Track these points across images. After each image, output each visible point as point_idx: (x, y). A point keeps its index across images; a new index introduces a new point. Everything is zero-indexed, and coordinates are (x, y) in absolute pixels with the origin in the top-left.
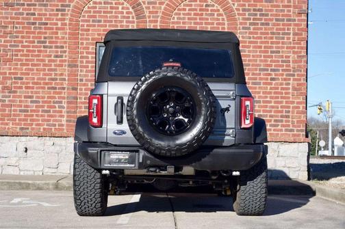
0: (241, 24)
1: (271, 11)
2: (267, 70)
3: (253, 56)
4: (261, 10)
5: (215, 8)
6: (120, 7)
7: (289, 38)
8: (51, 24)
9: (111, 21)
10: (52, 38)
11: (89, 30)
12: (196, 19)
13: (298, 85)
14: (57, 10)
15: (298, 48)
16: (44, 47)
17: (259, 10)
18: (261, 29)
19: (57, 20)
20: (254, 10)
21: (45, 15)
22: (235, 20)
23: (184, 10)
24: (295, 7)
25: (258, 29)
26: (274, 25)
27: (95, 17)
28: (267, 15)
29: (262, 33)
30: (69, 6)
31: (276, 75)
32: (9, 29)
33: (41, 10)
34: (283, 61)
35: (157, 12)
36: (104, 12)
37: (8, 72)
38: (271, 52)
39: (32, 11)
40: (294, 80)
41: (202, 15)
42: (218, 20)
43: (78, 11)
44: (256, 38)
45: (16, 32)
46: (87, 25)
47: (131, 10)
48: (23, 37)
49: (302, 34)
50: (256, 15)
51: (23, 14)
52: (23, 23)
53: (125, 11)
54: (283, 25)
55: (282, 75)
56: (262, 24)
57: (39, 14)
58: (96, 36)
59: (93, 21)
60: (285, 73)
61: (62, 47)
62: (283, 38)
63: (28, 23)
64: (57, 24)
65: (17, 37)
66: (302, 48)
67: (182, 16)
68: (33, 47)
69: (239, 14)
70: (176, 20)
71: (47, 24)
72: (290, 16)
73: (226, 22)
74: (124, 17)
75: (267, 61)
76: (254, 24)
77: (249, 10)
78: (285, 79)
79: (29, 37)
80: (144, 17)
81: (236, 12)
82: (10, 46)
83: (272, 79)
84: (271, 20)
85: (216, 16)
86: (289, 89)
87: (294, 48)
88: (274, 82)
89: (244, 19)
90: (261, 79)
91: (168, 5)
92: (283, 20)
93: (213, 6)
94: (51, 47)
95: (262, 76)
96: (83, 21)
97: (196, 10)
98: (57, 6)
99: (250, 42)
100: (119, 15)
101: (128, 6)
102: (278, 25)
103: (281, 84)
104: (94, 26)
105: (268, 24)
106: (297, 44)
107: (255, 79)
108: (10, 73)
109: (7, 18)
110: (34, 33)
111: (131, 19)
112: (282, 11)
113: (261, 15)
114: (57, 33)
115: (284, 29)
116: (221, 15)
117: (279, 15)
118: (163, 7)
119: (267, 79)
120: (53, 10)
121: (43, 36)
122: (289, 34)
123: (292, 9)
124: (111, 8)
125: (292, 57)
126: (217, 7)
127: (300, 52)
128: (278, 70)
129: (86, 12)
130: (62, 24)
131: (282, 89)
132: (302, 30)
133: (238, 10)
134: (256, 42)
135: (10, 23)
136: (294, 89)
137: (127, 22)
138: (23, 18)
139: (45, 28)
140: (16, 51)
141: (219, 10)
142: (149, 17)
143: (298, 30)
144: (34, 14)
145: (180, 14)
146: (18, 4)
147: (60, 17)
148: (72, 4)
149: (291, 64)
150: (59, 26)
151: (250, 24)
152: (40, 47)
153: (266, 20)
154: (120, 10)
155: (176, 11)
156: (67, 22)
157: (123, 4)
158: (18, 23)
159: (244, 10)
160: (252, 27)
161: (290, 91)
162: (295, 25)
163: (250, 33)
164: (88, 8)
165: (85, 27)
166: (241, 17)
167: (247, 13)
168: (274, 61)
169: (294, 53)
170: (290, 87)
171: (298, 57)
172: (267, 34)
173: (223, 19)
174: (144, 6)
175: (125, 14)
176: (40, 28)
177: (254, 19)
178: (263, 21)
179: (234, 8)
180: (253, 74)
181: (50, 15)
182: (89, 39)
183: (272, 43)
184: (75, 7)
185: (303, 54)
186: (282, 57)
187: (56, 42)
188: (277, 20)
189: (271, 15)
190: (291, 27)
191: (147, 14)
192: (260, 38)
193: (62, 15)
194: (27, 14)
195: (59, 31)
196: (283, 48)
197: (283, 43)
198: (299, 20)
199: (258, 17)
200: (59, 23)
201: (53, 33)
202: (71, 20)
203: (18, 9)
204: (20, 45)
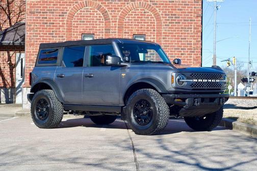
0: (164, 23)
1: (181, 15)
2: (179, 49)
3: (171, 41)
4: (176, 15)
5: (149, 14)
6: (95, 13)
7: (191, 31)
8: (56, 23)
9: (90, 22)
10: (57, 31)
11: (78, 27)
12: (138, 20)
13: (197, 57)
14: (60, 16)
15: (197, 36)
16: (52, 37)
17: (174, 15)
18: (176, 25)
19: (59, 21)
20: (172, 15)
21: (53, 18)
22: (161, 20)
23: (132, 15)
24: (195, 13)
25: (174, 26)
26: (183, 23)
27: (81, 19)
28: (179, 18)
29: (176, 28)
30: (66, 13)
31: (184, 52)
32: (32, 27)
33: (50, 15)
34: (188, 44)
35: (116, 16)
36: (86, 17)
37: (32, 51)
38: (181, 39)
39: (45, 16)
40: (194, 54)
41: (142, 17)
42: (151, 20)
43: (71, 16)
44: (173, 31)
45: (36, 28)
46: (77, 24)
47: (102, 15)
48: (40, 31)
49: (198, 28)
50: (172, 17)
51: (40, 18)
52: (40, 23)
53: (98, 16)
54: (188, 23)
55: (188, 52)
56: (176, 23)
57: (49, 18)
58: (82, 31)
59: (80, 22)
60: (189, 51)
61: (63, 37)
62: (188, 31)
63: (43, 23)
64: (59, 24)
65: (37, 31)
66: (199, 36)
67: (130, 18)
68: (46, 37)
69: (163, 17)
70: (127, 21)
71: (54, 23)
72: (192, 18)
73: (156, 22)
74: (98, 19)
75: (179, 44)
76: (172, 23)
77: (169, 15)
78: (189, 54)
79: (44, 31)
80: (109, 19)
81: (161, 16)
82: (33, 36)
83: (182, 54)
84: (181, 20)
85: (150, 19)
86: (191, 59)
87: (194, 36)
88: (183, 56)
89: (166, 20)
90: (175, 54)
91: (122, 12)
92: (188, 20)
93: (148, 12)
94: (56, 37)
95: (176, 53)
96: (74, 22)
97: (138, 15)
98: (60, 13)
99: (169, 33)
100: (95, 18)
101: (100, 13)
102: (185, 23)
103: (187, 57)
104: (81, 24)
105: (179, 23)
106: (196, 34)
107: (172, 54)
108: (33, 52)
109: (31, 20)
110: (46, 29)
111: (101, 20)
112: (187, 15)
113: (175, 17)
114: (60, 29)
115: (188, 26)
116: (153, 18)
117: (185, 18)
118: (120, 13)
119: (179, 54)
120: (57, 16)
121: (51, 30)
122: (191, 28)
123: (193, 14)
124: (90, 14)
125: (193, 41)
126: (150, 13)
127: (198, 39)
128: (185, 49)
129: (76, 16)
130: (63, 24)
131: (188, 60)
132: (198, 26)
133: (162, 15)
134: (173, 33)
135: (32, 23)
136: (194, 60)
137: (99, 22)
138: (40, 20)
139: (53, 26)
140: (36, 39)
141: (151, 15)
142: (112, 19)
143: (197, 26)
144: (46, 18)
145: (129, 17)
146: (37, 12)
147: (61, 19)
148: (68, 12)
149: (192, 45)
150: (61, 24)
151: (169, 23)
152: (50, 36)
153: (178, 20)
154: (95, 15)
155: (127, 16)
156: (65, 22)
157: (97, 12)
158: (37, 23)
159: (166, 15)
160: (170, 25)
161: (192, 61)
162: (195, 23)
163: (169, 28)
164: (77, 14)
165: (76, 25)
166: (164, 19)
167: (167, 17)
168: (183, 44)
169: (194, 39)
170: (192, 58)
171: (197, 41)
172: (179, 28)
173: (154, 20)
174: (109, 13)
175: (98, 18)
176: (50, 26)
177: (171, 20)
178: (177, 21)
179: (160, 13)
180: (171, 51)
181: (55, 18)
182: (77, 32)
183: (182, 33)
184: (70, 13)
185: (200, 40)
186: (187, 41)
187: (59, 34)
188: (184, 20)
189: (181, 18)
190: (193, 25)
191: (111, 17)
192: (175, 31)
193: (62, 18)
194: (42, 18)
195: (61, 28)
196: (188, 36)
197: (188, 34)
198: (197, 20)
199: (174, 19)
200: (61, 23)
201: (57, 29)
202: (67, 21)
203: (38, 15)
204: (39, 35)
